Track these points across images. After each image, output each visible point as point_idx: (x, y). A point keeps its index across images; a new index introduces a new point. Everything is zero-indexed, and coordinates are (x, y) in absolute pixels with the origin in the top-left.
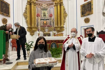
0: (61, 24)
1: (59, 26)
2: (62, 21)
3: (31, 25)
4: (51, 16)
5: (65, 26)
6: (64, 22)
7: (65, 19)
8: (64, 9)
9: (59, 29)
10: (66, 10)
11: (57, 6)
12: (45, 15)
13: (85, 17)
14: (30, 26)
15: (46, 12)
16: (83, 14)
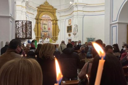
0: (56, 36)
1: (55, 37)
2: (57, 34)
3: (38, 35)
4: (49, 29)
5: (58, 37)
6: (58, 35)
7: (59, 33)
8: (58, 27)
9: (54, 39)
10: (59, 27)
11: (54, 25)
12: (45, 29)
13: (69, 33)
14: (37, 37)
15: (46, 26)
16: (68, 31)
